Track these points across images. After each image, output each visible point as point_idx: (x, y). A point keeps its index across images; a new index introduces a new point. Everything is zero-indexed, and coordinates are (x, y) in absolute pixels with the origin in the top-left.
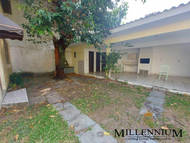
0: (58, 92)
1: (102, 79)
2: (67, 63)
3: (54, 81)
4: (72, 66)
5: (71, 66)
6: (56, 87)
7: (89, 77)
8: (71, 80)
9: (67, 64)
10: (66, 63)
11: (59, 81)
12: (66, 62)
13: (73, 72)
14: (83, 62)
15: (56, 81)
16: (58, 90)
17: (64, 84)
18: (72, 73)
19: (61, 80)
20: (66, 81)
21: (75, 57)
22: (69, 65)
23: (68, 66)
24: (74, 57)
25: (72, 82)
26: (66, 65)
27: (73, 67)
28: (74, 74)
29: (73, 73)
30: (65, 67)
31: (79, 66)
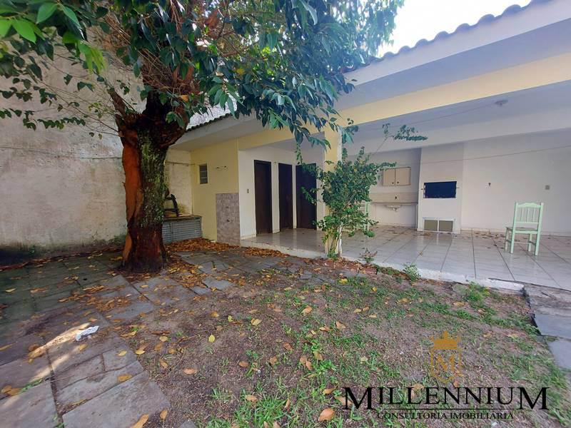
0: (133, 346)
1: (312, 261)
2: (175, 203)
3: (120, 280)
4: (196, 214)
5: (191, 213)
6: (128, 316)
7: (261, 255)
8: (193, 271)
9: (176, 209)
10: (170, 204)
11: (142, 280)
12: (171, 201)
13: (196, 237)
14: (234, 198)
15: (130, 280)
16: (133, 333)
17: (162, 294)
18: (194, 240)
19: (152, 272)
20: (172, 276)
21: (204, 180)
22: (184, 212)
23: (178, 215)
24: (201, 183)
25: (199, 279)
26: (171, 210)
27: (198, 218)
28: (201, 245)
29: (197, 240)
30: (168, 220)
31: (218, 214)
